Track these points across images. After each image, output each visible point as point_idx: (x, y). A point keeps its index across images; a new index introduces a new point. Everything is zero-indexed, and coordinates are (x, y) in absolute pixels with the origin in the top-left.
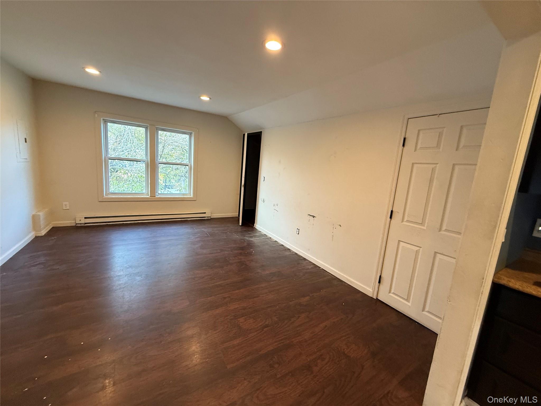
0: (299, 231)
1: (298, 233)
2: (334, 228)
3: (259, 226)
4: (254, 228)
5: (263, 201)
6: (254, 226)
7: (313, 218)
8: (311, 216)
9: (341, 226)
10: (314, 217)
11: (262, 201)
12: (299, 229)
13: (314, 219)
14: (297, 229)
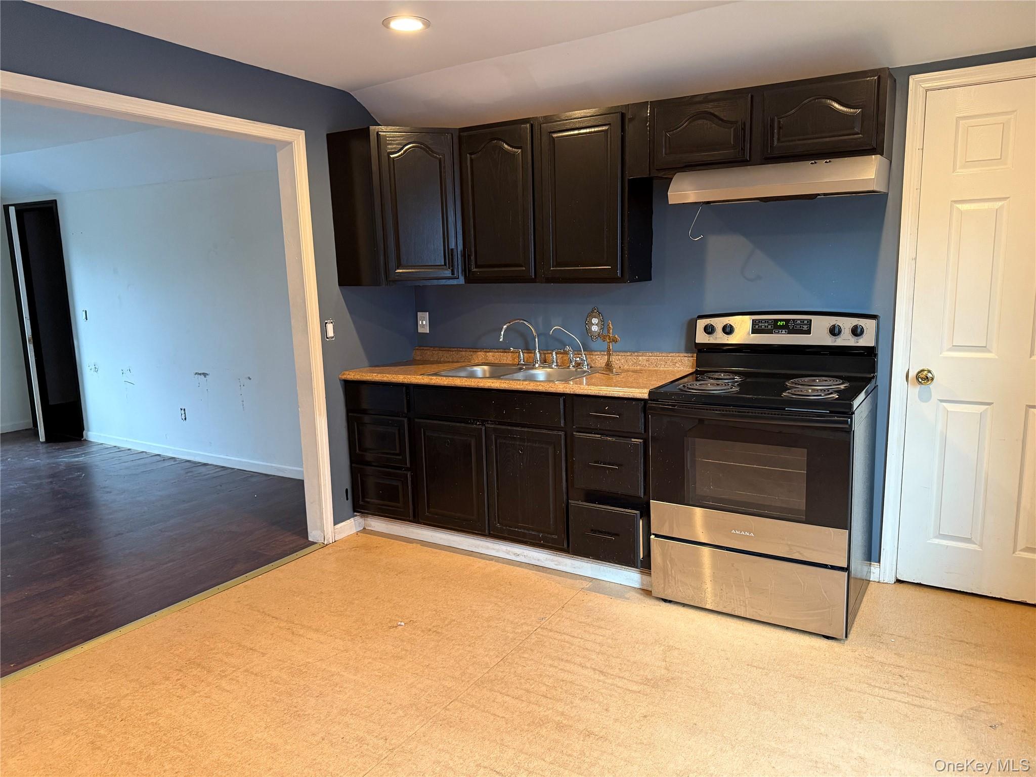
0: (185, 414)
1: (184, 418)
2: (242, 386)
3: (95, 433)
4: (85, 440)
5: (93, 369)
6: (83, 437)
7: (205, 377)
8: (200, 374)
9: (250, 379)
10: (205, 375)
11: (91, 370)
12: (184, 410)
13: (206, 379)
14: (181, 409)
